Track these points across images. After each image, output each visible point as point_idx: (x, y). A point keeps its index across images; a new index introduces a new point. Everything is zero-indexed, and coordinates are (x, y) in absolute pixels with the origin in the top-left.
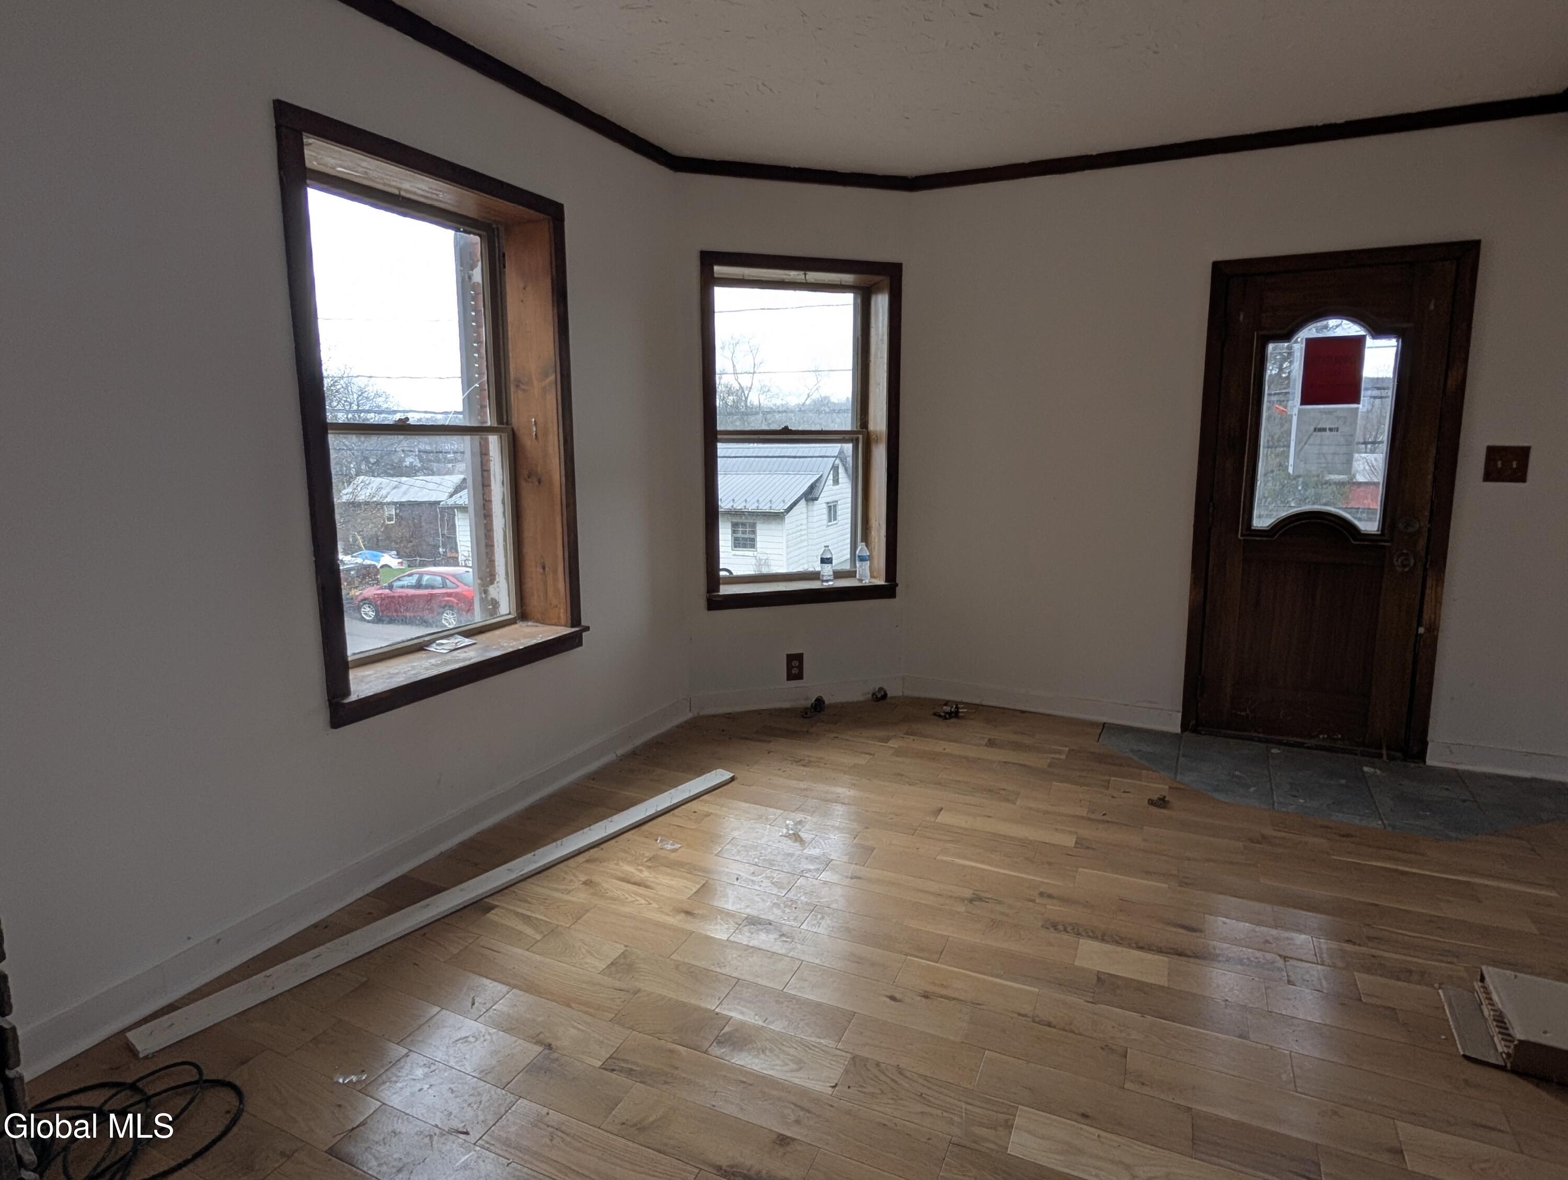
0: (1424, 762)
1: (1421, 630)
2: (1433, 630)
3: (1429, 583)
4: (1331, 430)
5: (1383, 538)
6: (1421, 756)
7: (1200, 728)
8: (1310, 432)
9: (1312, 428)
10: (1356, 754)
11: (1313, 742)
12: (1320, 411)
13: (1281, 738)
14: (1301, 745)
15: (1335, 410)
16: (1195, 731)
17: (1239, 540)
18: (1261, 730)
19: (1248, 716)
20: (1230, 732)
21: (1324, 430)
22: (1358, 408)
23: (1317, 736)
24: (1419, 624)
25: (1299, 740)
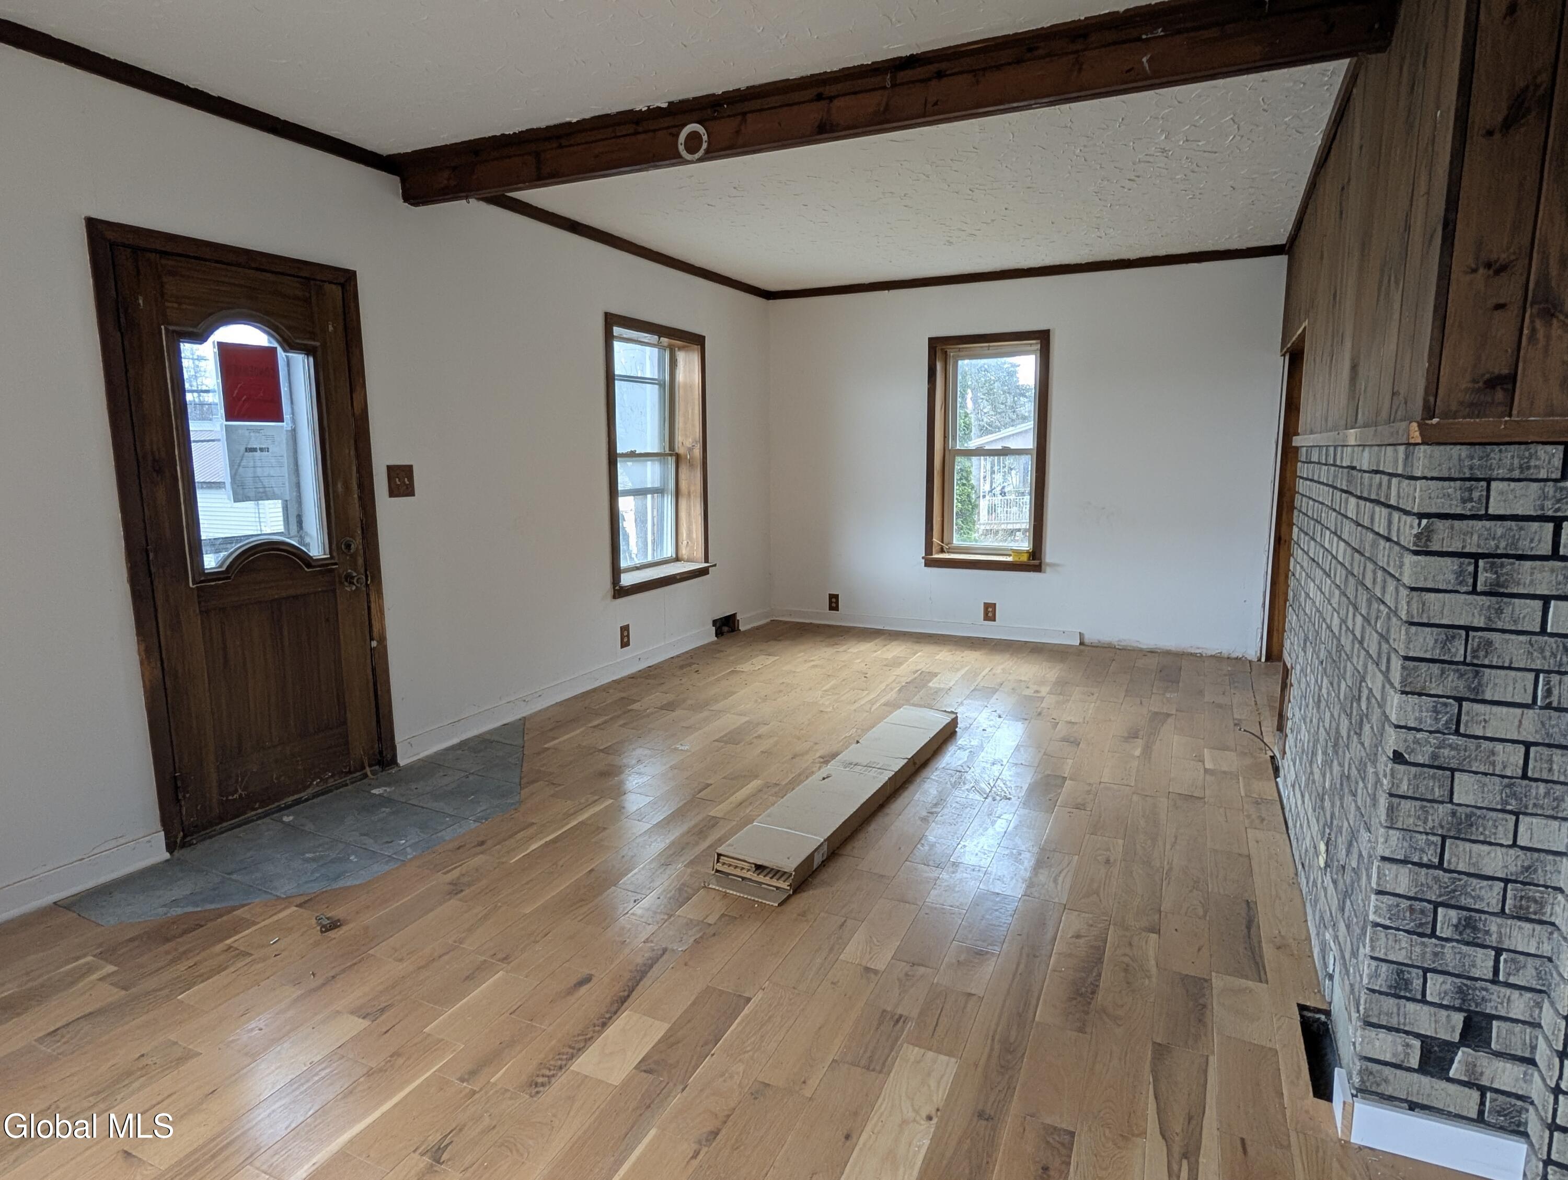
0: (397, 764)
1: (374, 644)
2: (382, 640)
3: (372, 599)
4: (262, 450)
5: (333, 561)
6: (393, 761)
7: (188, 839)
8: (241, 453)
9: (243, 449)
10: (347, 785)
11: (310, 791)
12: (249, 429)
13: (277, 804)
14: (298, 802)
15: (262, 428)
16: (184, 845)
17: (192, 589)
18: (257, 805)
19: (241, 795)
20: (225, 824)
21: (254, 450)
22: (282, 427)
23: (311, 783)
24: (372, 639)
25: (296, 797)
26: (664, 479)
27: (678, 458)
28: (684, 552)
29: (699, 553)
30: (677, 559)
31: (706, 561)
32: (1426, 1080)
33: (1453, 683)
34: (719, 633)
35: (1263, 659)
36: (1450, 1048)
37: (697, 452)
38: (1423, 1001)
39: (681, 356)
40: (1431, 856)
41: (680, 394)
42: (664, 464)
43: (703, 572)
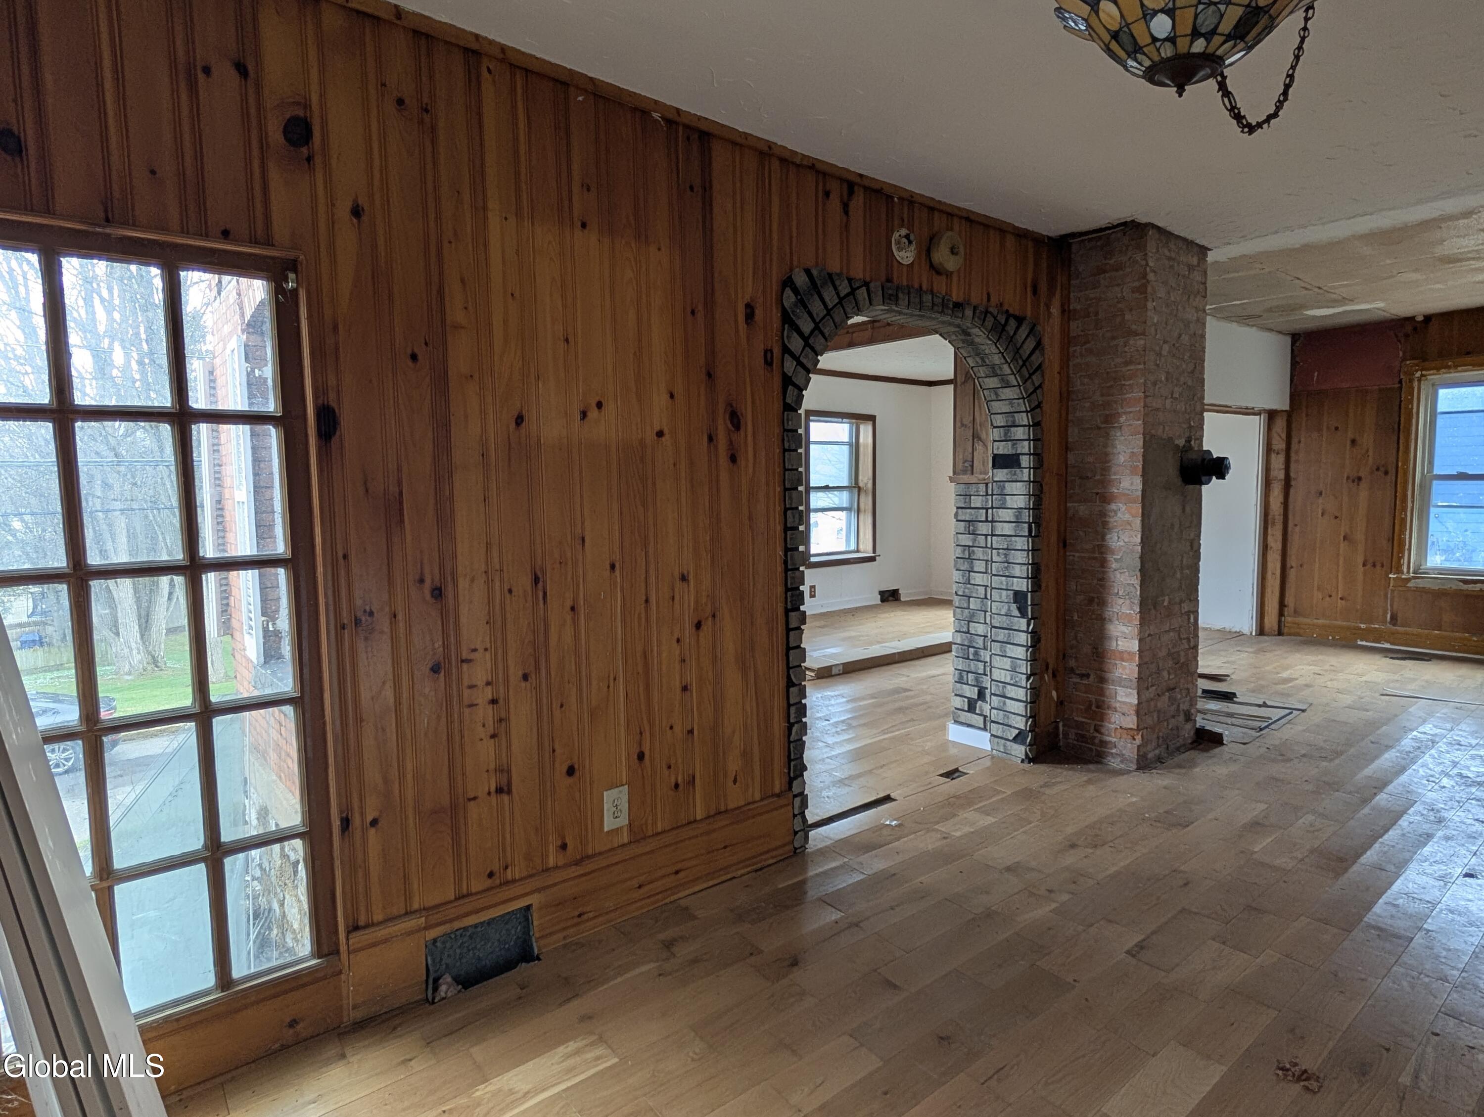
26: (851, 501)
27: (859, 489)
28: (861, 547)
29: (870, 547)
30: (858, 551)
31: (874, 551)
32: (969, 714)
33: (966, 566)
34: (883, 600)
35: (1254, 634)
36: (976, 701)
37: (870, 485)
38: (967, 684)
39: (862, 427)
40: (965, 629)
41: (861, 449)
42: (851, 493)
43: (872, 559)
